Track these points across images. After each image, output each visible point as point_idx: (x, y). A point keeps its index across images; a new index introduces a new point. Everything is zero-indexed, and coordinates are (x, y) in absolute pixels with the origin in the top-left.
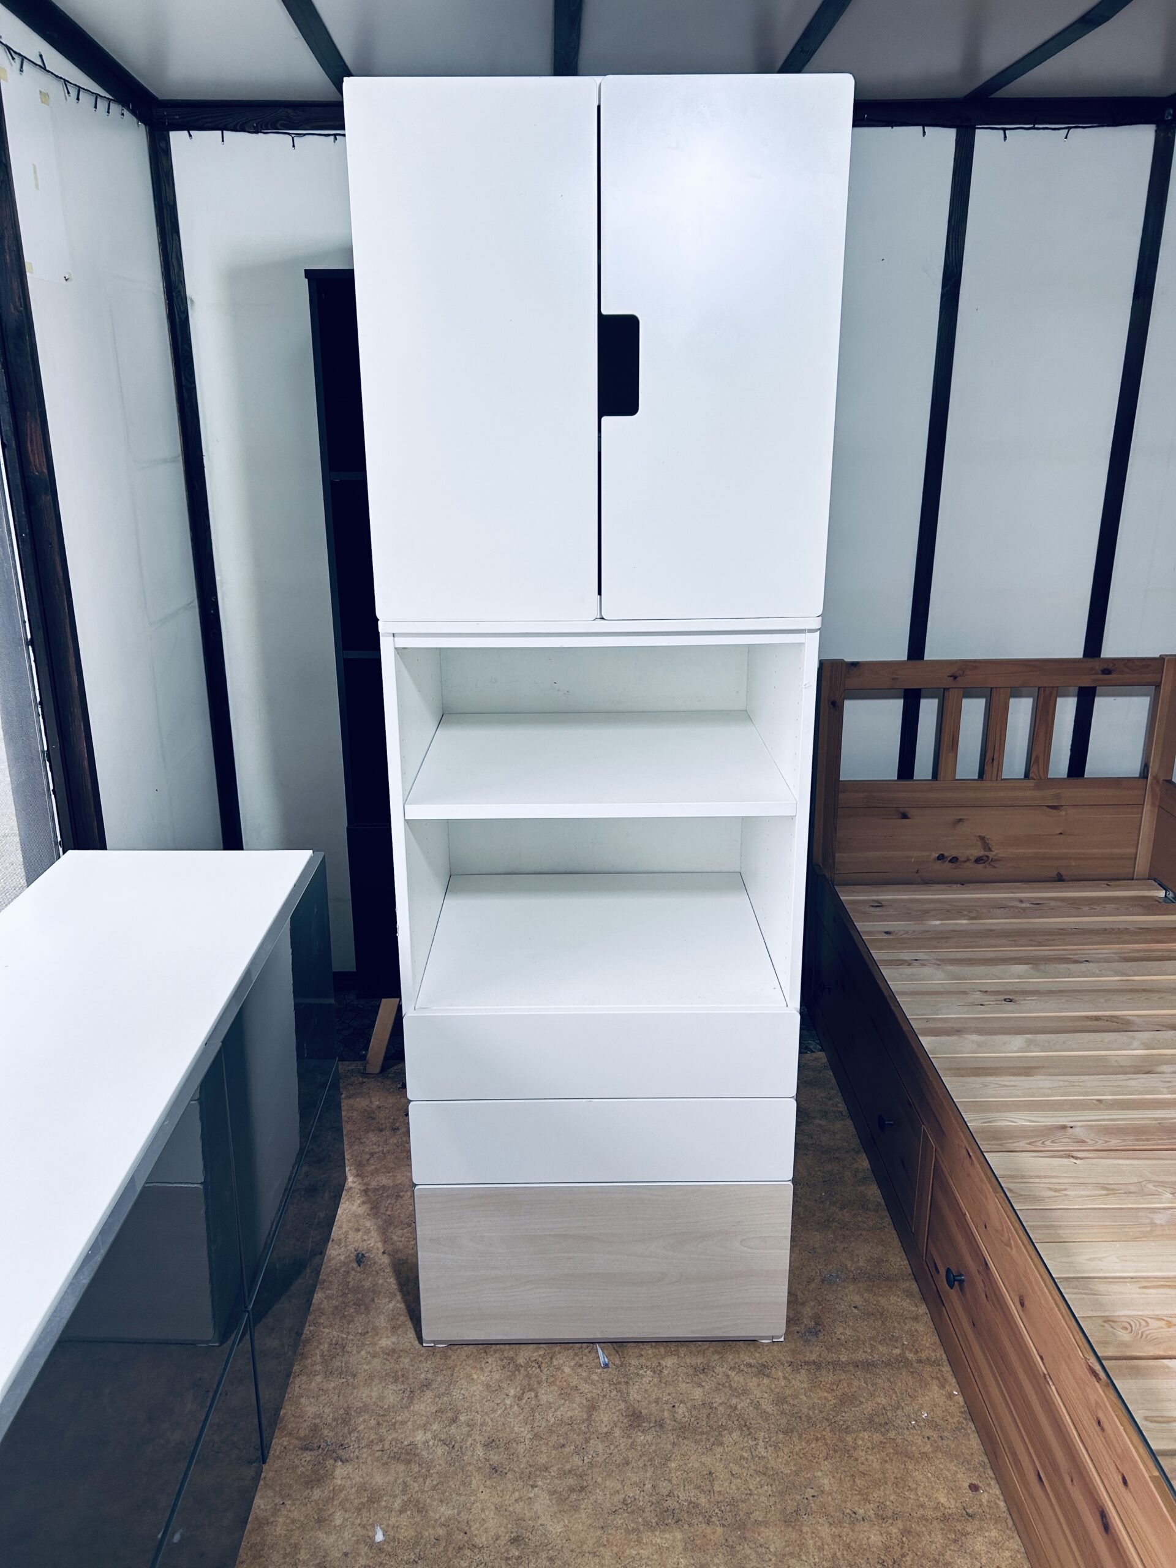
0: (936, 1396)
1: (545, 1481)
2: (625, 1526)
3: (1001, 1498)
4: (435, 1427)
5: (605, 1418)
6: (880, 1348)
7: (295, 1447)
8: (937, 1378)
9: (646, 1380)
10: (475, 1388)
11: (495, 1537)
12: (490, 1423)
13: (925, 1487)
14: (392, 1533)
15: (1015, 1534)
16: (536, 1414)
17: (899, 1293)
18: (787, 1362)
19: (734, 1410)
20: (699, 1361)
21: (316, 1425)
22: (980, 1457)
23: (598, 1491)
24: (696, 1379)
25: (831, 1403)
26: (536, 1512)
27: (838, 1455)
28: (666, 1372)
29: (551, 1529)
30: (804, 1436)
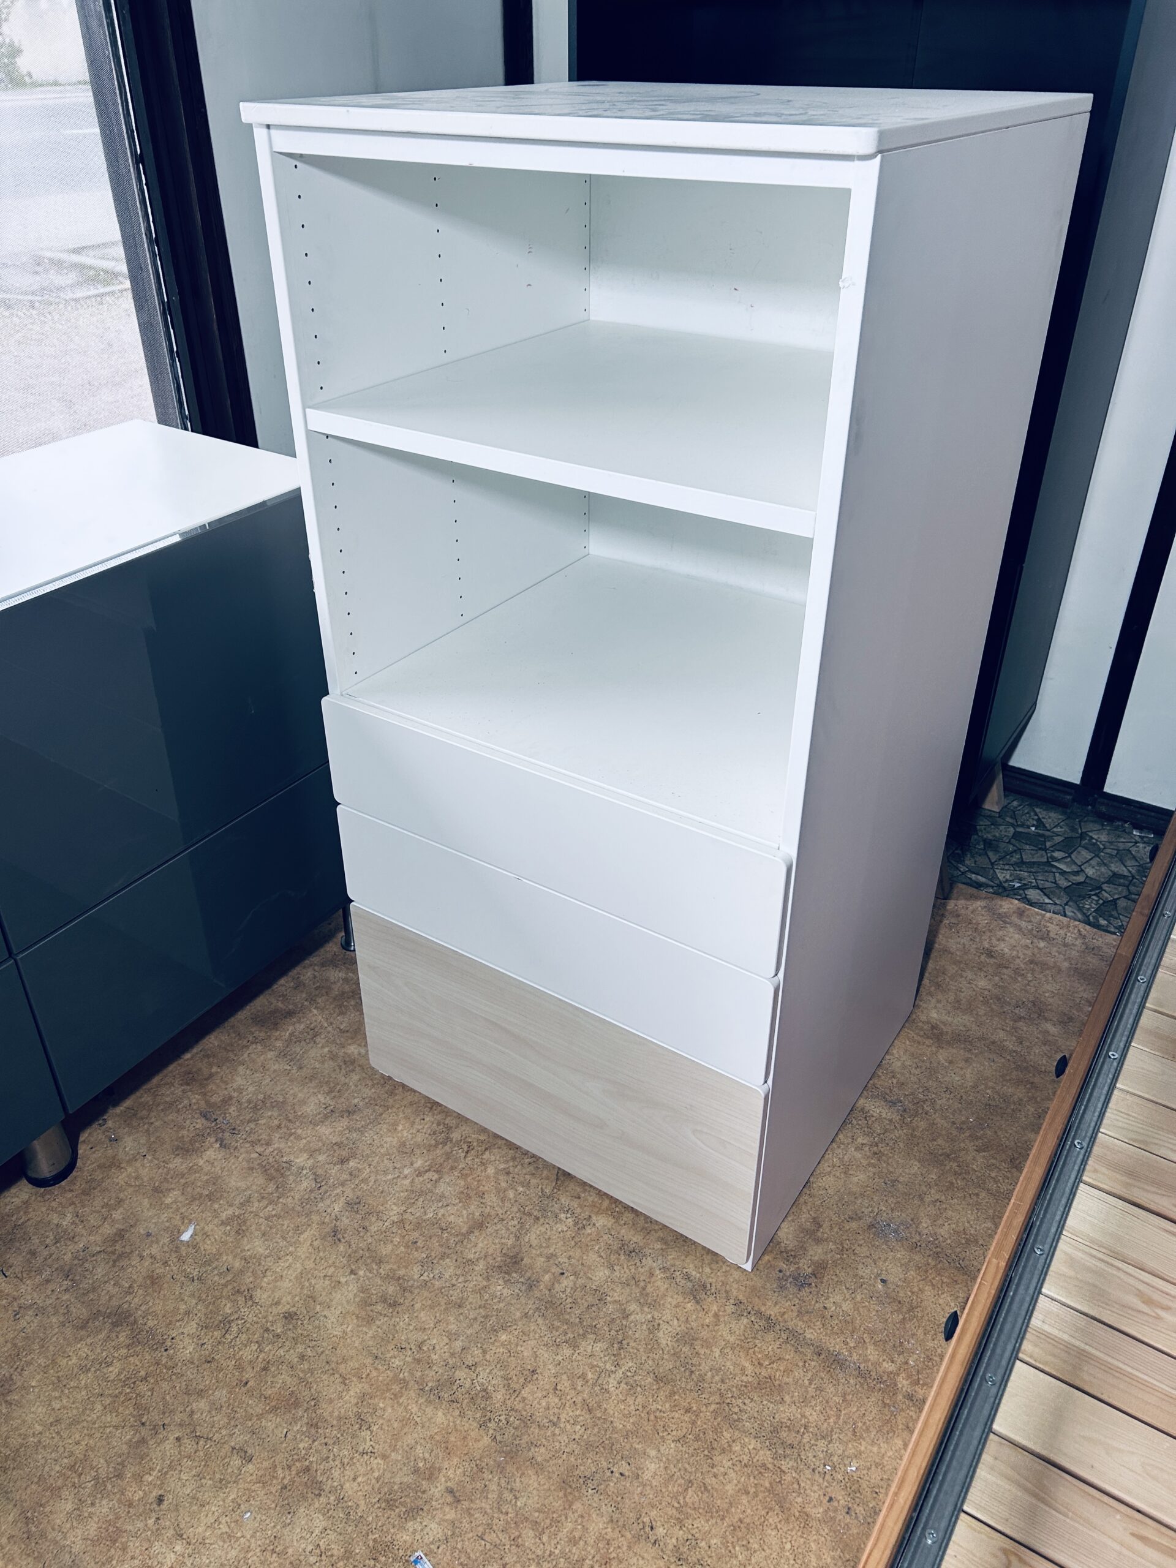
1: (368, 1274)
2: (398, 1371)
4: (322, 1158)
5: (482, 1244)
6: (871, 1347)
7: (198, 1109)
9: (560, 1227)
10: (389, 1139)
11: (275, 1301)
12: (371, 1184)
13: (766, 1558)
14: (198, 1239)
16: (421, 1200)
18: (736, 1298)
19: (624, 1318)
20: (635, 1239)
21: (231, 1098)
23: (406, 1317)
24: (613, 1257)
25: (744, 1378)
26: (331, 1300)
28: (588, 1230)
29: (330, 1326)
30: (677, 1397)
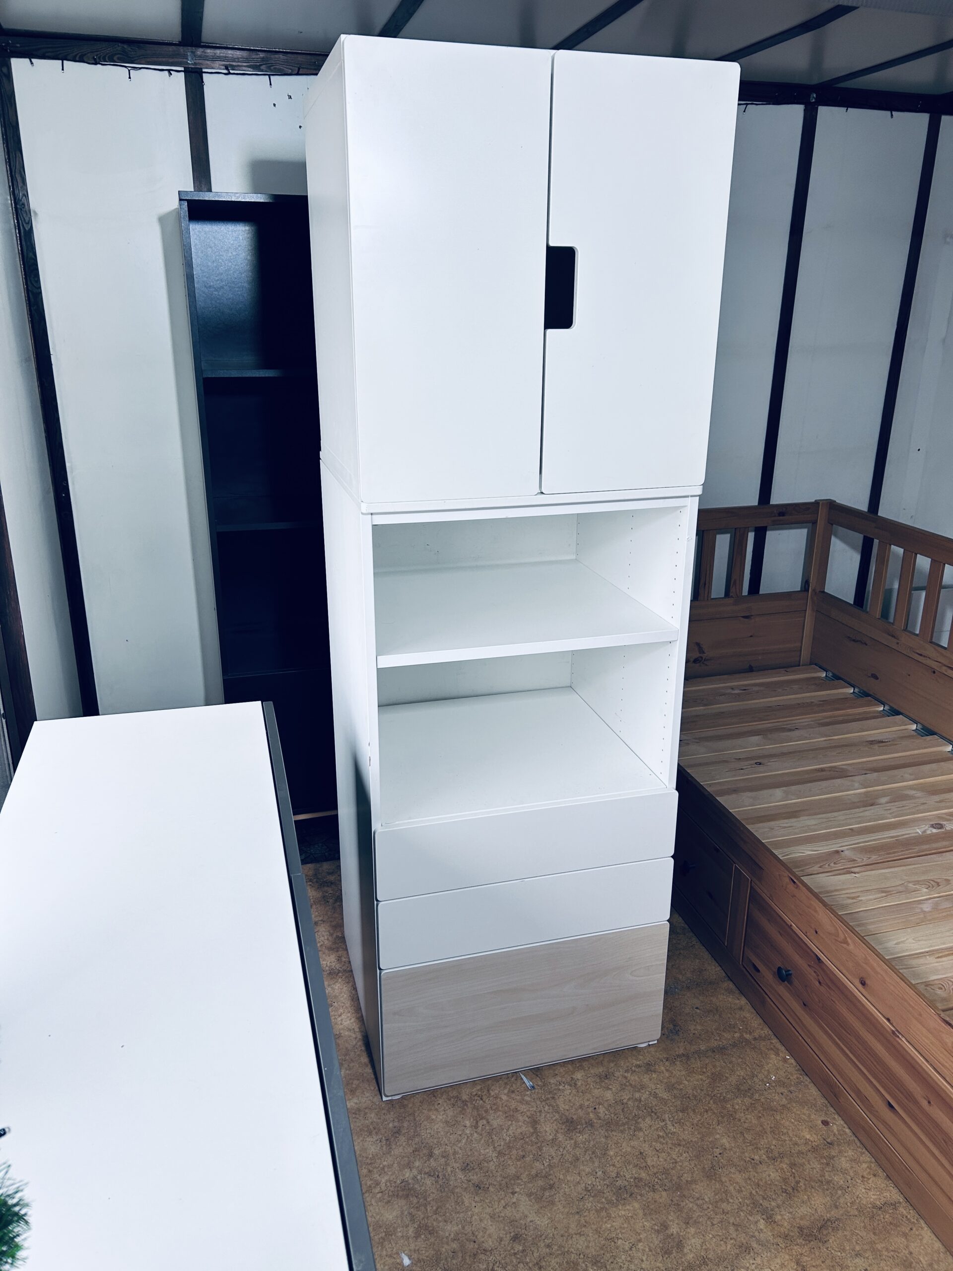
0: (776, 1062)
1: (521, 1187)
2: (594, 1207)
3: (845, 1125)
4: (417, 1164)
5: (548, 1128)
6: (724, 1034)
8: (772, 1049)
9: (568, 1092)
10: (435, 1127)
11: (498, 1240)
12: (460, 1151)
13: (793, 1131)
14: (415, 1256)
15: (864, 1150)
16: (494, 1136)
17: (723, 992)
18: (664, 1058)
19: (640, 1102)
20: (601, 1070)
22: (821, 1101)
23: (564, 1185)
24: (603, 1084)
25: (707, 1082)
26: (523, 1213)
27: (725, 1119)
28: (579, 1084)
29: (538, 1222)
30: (697, 1111)
